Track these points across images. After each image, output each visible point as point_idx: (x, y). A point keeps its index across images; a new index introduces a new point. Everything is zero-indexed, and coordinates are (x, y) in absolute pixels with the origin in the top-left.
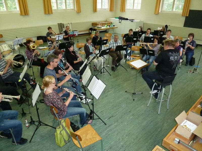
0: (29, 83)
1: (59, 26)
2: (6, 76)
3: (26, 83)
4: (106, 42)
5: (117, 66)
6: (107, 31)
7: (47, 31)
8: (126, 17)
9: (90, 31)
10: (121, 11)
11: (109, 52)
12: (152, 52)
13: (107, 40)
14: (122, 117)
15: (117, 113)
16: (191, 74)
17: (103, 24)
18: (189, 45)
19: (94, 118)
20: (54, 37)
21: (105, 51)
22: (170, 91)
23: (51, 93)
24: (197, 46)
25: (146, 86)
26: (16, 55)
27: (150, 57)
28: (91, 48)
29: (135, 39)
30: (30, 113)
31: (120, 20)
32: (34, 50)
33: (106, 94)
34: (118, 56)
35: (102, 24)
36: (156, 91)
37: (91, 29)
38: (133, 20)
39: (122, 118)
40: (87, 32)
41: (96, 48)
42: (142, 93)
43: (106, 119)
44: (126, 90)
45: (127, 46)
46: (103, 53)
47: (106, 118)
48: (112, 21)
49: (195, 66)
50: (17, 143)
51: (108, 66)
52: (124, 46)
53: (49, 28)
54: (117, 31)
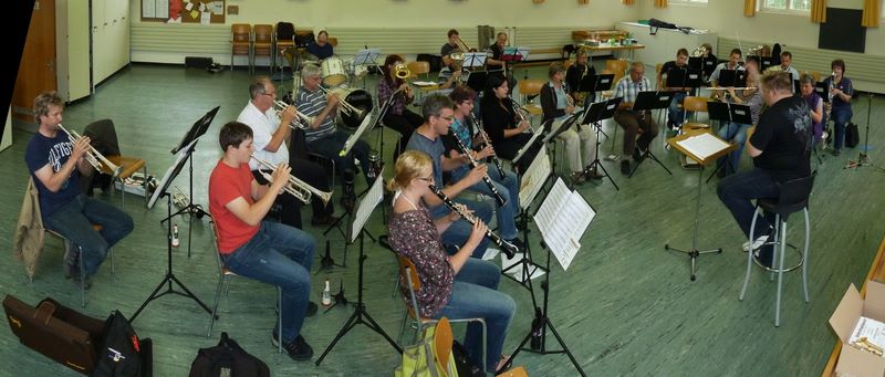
0: (366, 174)
1: (479, 34)
2: (315, 135)
3: (357, 172)
4: (607, 81)
5: (639, 160)
6: (615, 55)
7: (446, 40)
8: (669, 22)
9: (566, 54)
10: (656, 5)
11: (617, 111)
12: (742, 113)
13: (611, 77)
14: (649, 352)
15: (634, 333)
16: (854, 172)
17: (604, 38)
18: (837, 91)
19: (547, 350)
20: (458, 58)
21: (603, 105)
22: (805, 233)
23: (414, 212)
24: (857, 95)
25: (732, 225)
26: (353, 90)
27: (739, 127)
28: (563, 98)
29: (693, 77)
30: (344, 266)
31: (654, 29)
32: (400, 82)
33: (599, 256)
34: (642, 124)
35: (602, 36)
36: (765, 238)
37: (569, 48)
38: (689, 29)
39: (650, 356)
40: (558, 56)
41: (576, 102)
42: (720, 251)
43: (591, 360)
44: (667, 242)
45: (671, 95)
46: (595, 115)
47: (590, 354)
48: (630, 30)
49: (860, 148)
50: (284, 344)
51: (612, 157)
52: (664, 94)
53: (452, 33)
54: (642, 56)
